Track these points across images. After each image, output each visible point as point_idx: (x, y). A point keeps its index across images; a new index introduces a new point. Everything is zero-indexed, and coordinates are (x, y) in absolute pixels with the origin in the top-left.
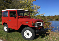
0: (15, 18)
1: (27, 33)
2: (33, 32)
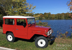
1: (41, 42)
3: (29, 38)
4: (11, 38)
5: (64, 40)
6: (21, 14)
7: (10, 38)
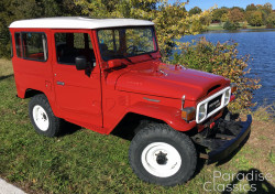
0: (88, 73)
1: (158, 152)
2: (190, 149)
4: (45, 117)
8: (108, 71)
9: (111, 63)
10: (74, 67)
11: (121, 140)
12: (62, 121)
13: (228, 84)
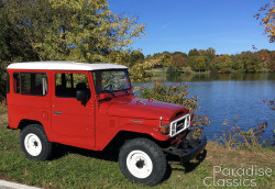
0: (84, 103)
3: (101, 145)
4: (36, 144)
5: (242, 152)
6: (89, 54)
7: (33, 145)
8: (100, 101)
9: (102, 96)
10: (75, 100)
11: (103, 162)
12: (54, 144)
13: (188, 112)
